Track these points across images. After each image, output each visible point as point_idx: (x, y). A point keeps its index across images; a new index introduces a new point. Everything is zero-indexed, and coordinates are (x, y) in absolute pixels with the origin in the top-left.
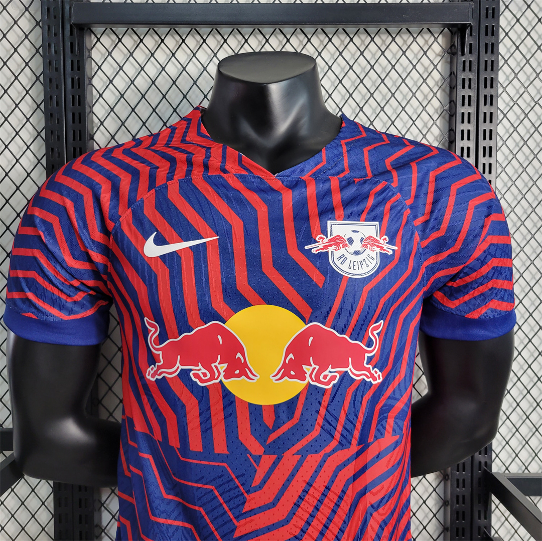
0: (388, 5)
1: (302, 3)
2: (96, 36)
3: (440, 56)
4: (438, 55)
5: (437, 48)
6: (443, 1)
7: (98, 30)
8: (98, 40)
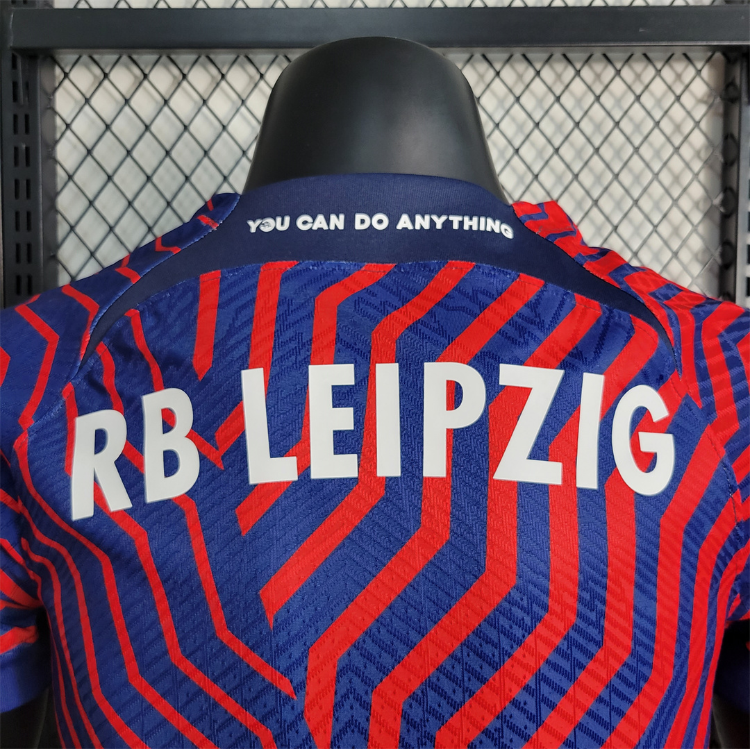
0: (607, 10)
1: (446, 7)
2: (62, 69)
3: (705, 102)
4: (700, 101)
5: (700, 88)
6: (713, 2)
7: (67, 57)
8: (66, 75)
